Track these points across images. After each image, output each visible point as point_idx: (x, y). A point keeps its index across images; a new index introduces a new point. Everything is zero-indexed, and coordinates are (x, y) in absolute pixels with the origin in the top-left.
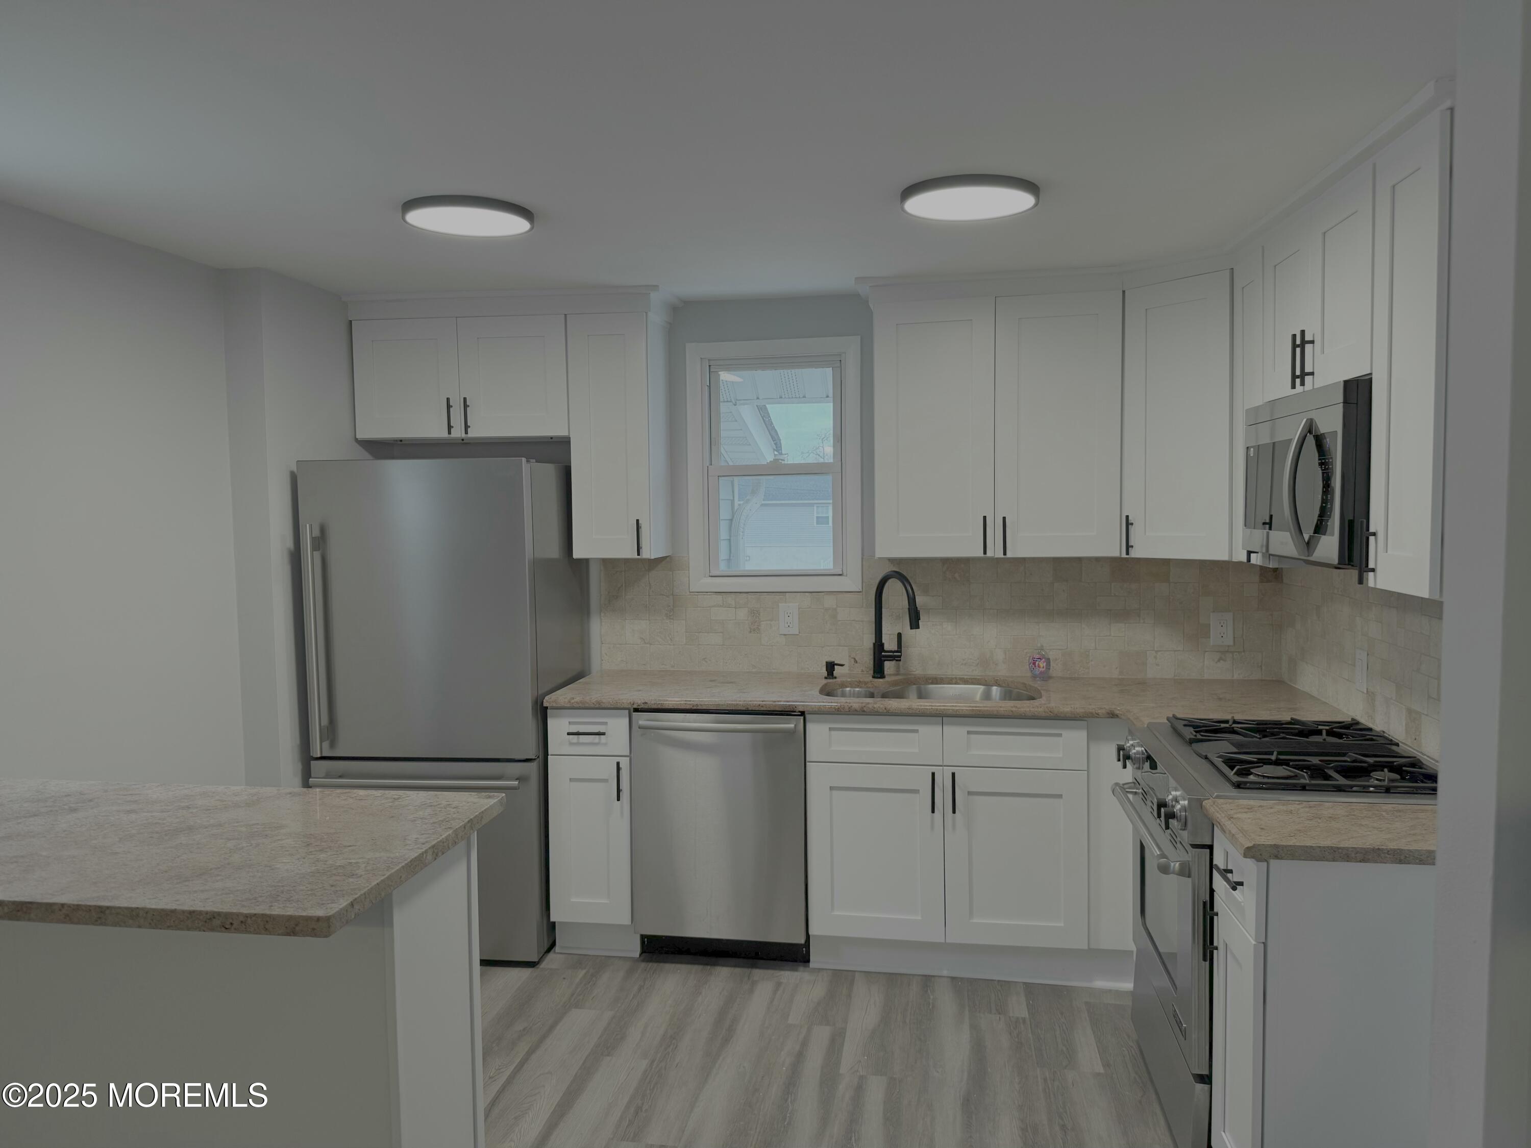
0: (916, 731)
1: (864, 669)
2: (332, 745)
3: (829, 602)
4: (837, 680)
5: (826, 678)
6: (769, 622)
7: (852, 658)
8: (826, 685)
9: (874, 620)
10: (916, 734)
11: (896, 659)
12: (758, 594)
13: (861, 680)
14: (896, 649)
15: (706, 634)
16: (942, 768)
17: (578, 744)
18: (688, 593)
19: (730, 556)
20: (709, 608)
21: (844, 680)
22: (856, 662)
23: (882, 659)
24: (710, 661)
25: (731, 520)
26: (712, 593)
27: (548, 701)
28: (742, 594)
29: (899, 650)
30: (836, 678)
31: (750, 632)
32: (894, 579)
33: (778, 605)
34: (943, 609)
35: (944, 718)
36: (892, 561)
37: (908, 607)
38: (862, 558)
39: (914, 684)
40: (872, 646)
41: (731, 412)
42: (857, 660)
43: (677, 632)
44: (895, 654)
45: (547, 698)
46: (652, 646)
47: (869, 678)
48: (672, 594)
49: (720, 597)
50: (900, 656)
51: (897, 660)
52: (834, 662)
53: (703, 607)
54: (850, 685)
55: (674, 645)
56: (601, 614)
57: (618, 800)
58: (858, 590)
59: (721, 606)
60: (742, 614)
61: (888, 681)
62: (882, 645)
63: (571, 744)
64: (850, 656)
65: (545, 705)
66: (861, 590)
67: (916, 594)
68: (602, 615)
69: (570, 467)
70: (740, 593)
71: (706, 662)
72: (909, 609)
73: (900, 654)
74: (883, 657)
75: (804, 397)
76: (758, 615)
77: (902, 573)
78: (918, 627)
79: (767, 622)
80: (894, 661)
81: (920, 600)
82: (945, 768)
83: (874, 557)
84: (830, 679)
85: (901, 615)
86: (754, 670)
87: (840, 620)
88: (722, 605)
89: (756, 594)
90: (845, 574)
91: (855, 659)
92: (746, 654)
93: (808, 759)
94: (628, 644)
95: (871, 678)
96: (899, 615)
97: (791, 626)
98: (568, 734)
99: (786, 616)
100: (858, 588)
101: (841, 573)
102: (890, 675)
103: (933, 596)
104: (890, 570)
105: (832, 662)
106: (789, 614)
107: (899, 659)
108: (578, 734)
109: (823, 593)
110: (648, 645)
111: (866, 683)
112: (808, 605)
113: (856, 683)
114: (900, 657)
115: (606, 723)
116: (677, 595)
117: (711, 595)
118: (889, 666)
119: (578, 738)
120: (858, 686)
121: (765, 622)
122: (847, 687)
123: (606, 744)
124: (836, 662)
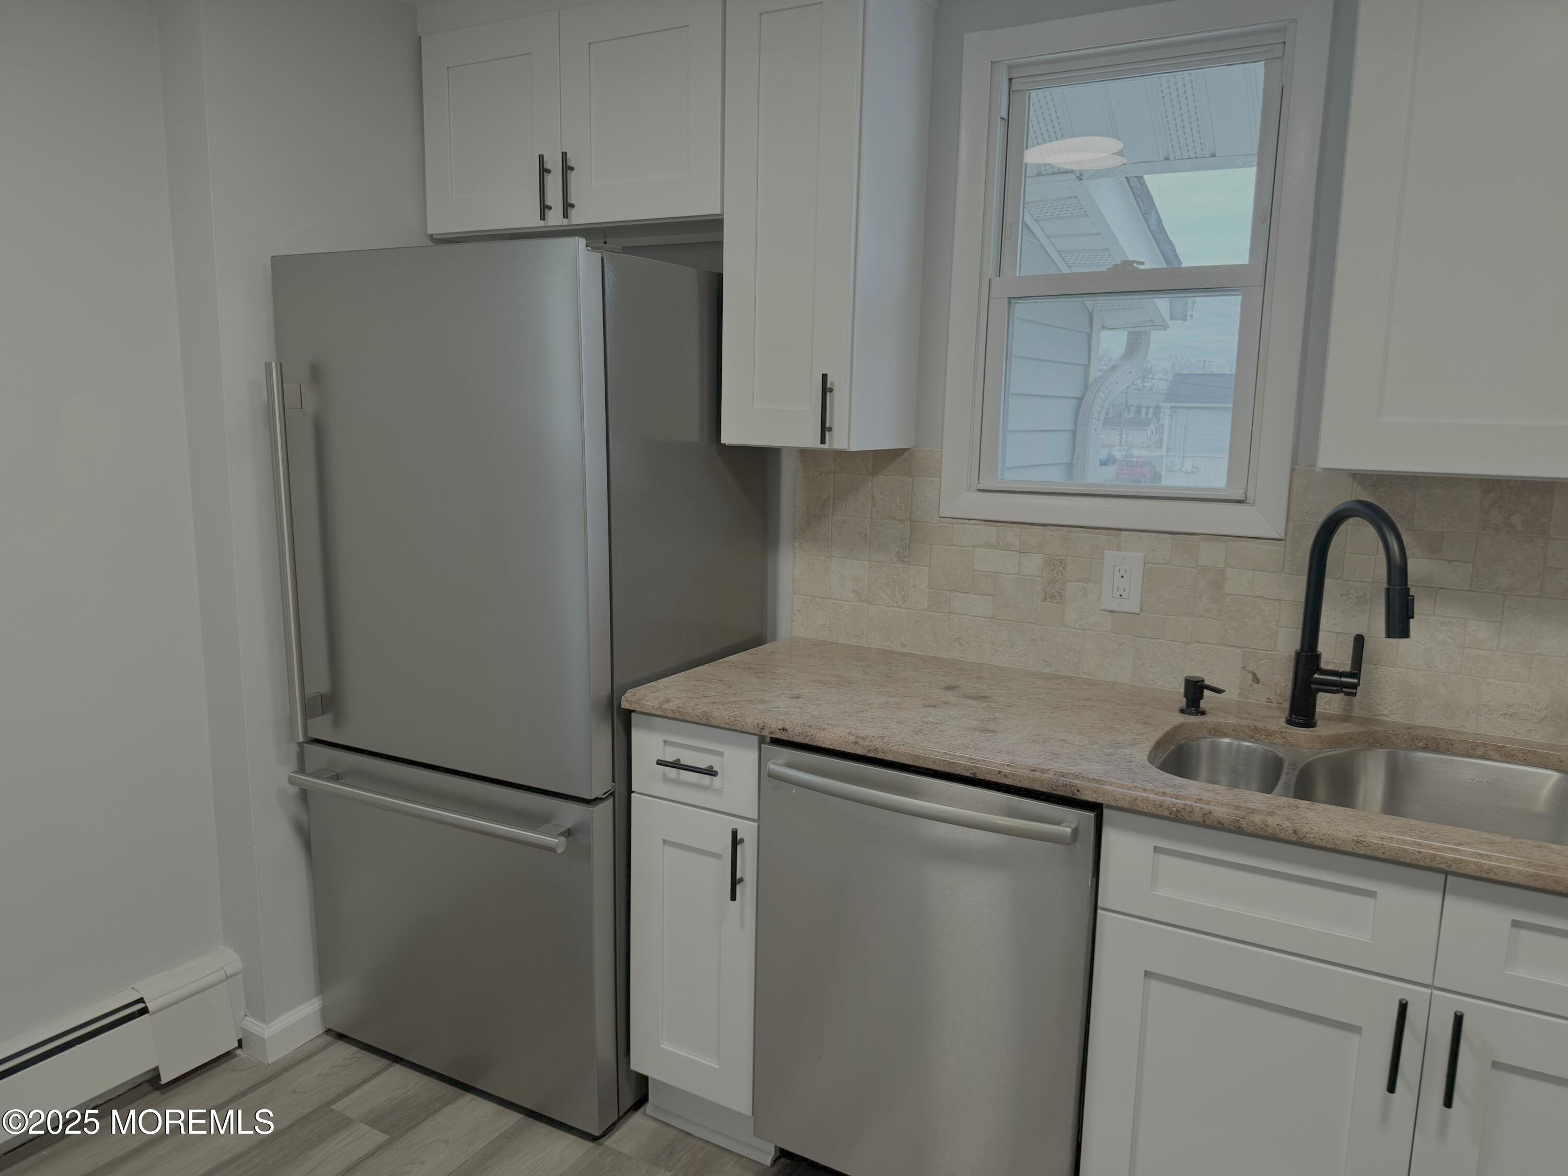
0: (1372, 894)
1: (1271, 698)
2: (337, 723)
3: (1212, 555)
4: (1207, 719)
5: (1182, 711)
6: (1081, 584)
7: (1249, 672)
8: (1177, 729)
9: (1303, 600)
10: (1371, 901)
11: (1344, 690)
12: (1065, 529)
13: (1260, 725)
14: (1347, 668)
15: (964, 595)
16: (1428, 991)
17: (677, 782)
18: (938, 519)
19: (1072, 459)
20: (972, 549)
21: (1222, 720)
22: (1256, 680)
23: (1313, 686)
24: (968, 643)
25: (1080, 399)
26: (978, 522)
27: (628, 700)
28: (1033, 527)
29: (1356, 673)
30: (1203, 713)
31: (1045, 599)
32: (1358, 519)
33: (1103, 552)
34: (1470, 591)
35: (1449, 877)
36: (1360, 477)
37: (1385, 586)
38: (1293, 470)
39: (1382, 746)
40: (1293, 654)
41: (1076, 197)
42: (1259, 676)
43: (914, 586)
44: (1343, 679)
45: (629, 694)
46: (871, 605)
47: (1277, 721)
48: (910, 519)
49: (993, 530)
50: (1355, 686)
51: (1347, 694)
52: (1203, 681)
53: (961, 546)
54: (1232, 733)
55: (907, 608)
56: (794, 544)
57: (733, 898)
58: (1278, 537)
59: (994, 546)
60: (1033, 564)
61: (1320, 737)
62: (1318, 657)
63: (666, 780)
64: (1244, 668)
65: (625, 705)
66: (1283, 536)
67: (1408, 553)
68: (797, 545)
69: (722, 275)
70: (1032, 524)
71: (961, 645)
72: (1388, 591)
73: (1355, 681)
74: (1314, 683)
75: (1214, 155)
76: (1061, 569)
77: (1381, 506)
78: (1405, 633)
79: (1078, 583)
80: (1342, 694)
81: (1416, 567)
82: (1435, 992)
83: (1315, 466)
84: (1190, 714)
85: (1368, 596)
86: (1047, 670)
87: (1229, 594)
88: (995, 544)
89: (1061, 528)
90: (1250, 499)
91: (1254, 674)
92: (1034, 640)
93: (1100, 904)
94: (834, 599)
95: (1282, 721)
96: (1365, 594)
97: (1125, 595)
98: (659, 763)
99: (1118, 575)
100: (1277, 530)
101: (1241, 497)
102: (1329, 718)
103: (1450, 561)
104: (1353, 499)
105: (1199, 682)
106: (1122, 573)
107: (1355, 691)
108: (676, 765)
109: (1198, 537)
110: (866, 605)
111: (1269, 734)
112: (1163, 559)
113: (1247, 730)
114: (1356, 689)
115: (720, 754)
116: (917, 521)
117: (977, 524)
118: (1326, 703)
119: (678, 774)
120: (1251, 738)
121: (1073, 584)
122: (1225, 735)
123: (719, 792)
124: (1207, 682)
